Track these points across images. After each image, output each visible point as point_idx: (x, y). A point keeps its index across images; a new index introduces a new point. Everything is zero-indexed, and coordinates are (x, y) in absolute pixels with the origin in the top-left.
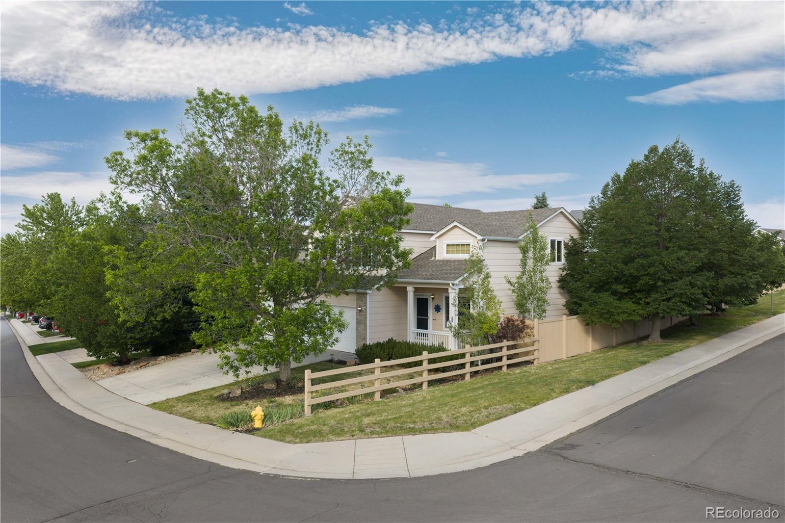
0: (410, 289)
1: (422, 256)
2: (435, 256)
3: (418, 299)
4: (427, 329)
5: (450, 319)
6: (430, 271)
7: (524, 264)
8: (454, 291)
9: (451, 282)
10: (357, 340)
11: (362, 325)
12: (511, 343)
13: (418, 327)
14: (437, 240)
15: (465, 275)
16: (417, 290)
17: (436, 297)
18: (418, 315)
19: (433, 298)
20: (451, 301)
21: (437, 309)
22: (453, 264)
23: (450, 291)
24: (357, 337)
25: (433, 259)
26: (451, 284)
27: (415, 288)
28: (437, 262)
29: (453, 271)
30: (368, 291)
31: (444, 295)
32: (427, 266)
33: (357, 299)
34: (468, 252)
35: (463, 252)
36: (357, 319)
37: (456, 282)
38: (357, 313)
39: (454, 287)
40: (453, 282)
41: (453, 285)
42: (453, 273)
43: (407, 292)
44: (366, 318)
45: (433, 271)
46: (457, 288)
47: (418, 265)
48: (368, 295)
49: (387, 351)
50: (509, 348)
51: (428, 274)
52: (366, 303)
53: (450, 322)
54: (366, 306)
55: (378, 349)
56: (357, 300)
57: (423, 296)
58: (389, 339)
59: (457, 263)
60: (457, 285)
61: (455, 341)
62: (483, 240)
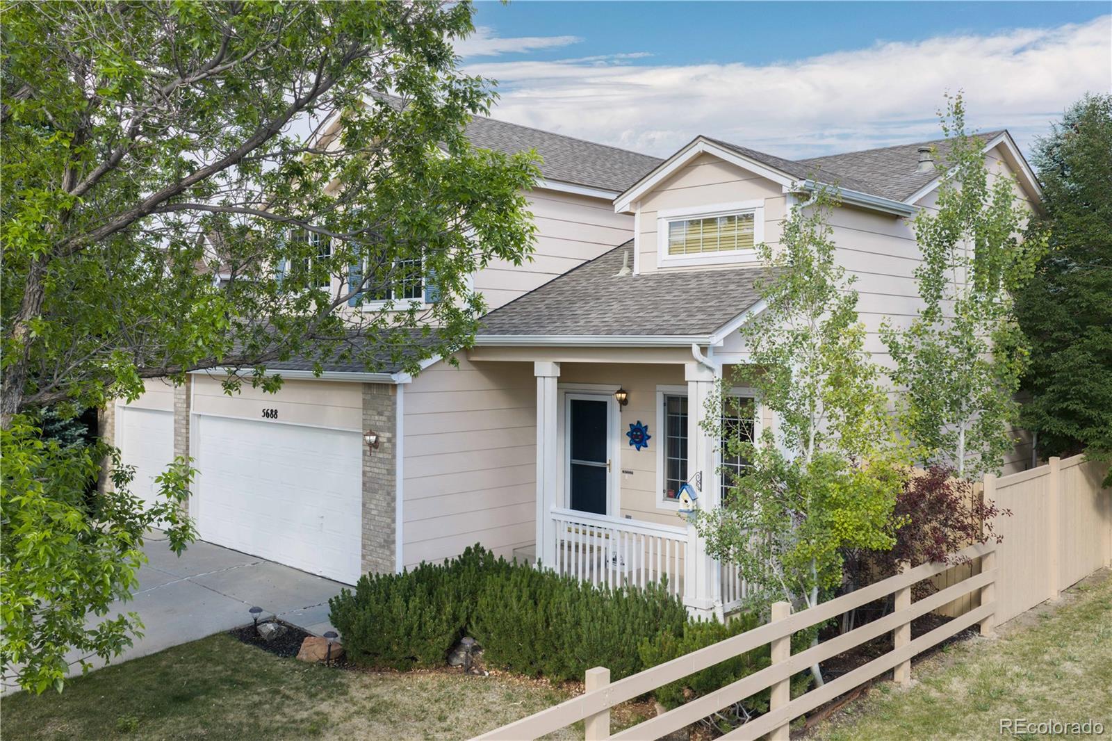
0: (546, 371)
1: (587, 269)
2: (631, 266)
3: (575, 404)
4: (604, 512)
5: (692, 480)
6: (616, 306)
7: (933, 284)
8: (706, 375)
9: (694, 341)
10: (364, 546)
11: (380, 496)
12: (925, 571)
13: (575, 506)
14: (638, 212)
15: (758, 309)
16: (568, 374)
17: (633, 398)
18: (575, 455)
19: (623, 402)
20: (696, 413)
21: (638, 436)
22: (693, 283)
23: (691, 372)
24: (365, 537)
25: (624, 272)
26: (696, 349)
27: (563, 366)
28: (635, 280)
29: (698, 303)
30: (403, 378)
31: (664, 389)
32: (603, 292)
33: (366, 406)
34: (746, 241)
35: (727, 243)
36: (364, 473)
37: (717, 340)
38: (364, 453)
39: (707, 361)
40: (704, 339)
41: (704, 350)
42: (700, 310)
43: (534, 380)
44: (392, 472)
45: (626, 309)
46: (717, 363)
47: (574, 292)
48: (400, 395)
49: (448, 609)
50: (921, 591)
51: (609, 318)
52: (392, 419)
53: (691, 493)
54: (392, 429)
55: (415, 602)
56: (365, 408)
57: (590, 392)
58: (468, 550)
59: (707, 281)
60: (717, 351)
61: (709, 568)
62: (802, 196)
